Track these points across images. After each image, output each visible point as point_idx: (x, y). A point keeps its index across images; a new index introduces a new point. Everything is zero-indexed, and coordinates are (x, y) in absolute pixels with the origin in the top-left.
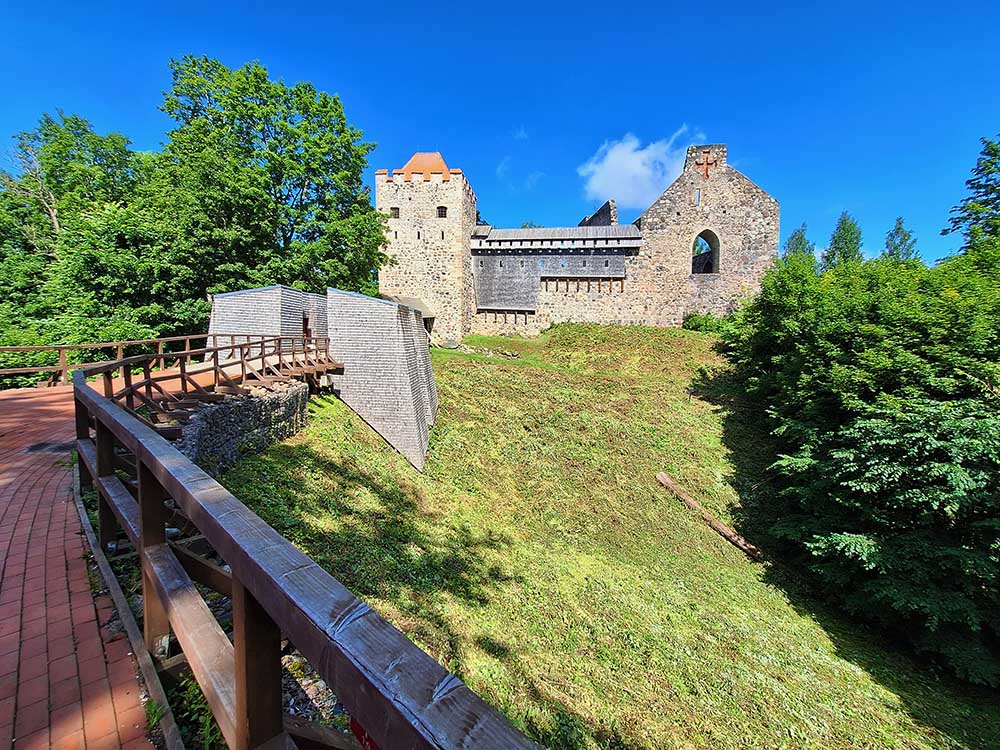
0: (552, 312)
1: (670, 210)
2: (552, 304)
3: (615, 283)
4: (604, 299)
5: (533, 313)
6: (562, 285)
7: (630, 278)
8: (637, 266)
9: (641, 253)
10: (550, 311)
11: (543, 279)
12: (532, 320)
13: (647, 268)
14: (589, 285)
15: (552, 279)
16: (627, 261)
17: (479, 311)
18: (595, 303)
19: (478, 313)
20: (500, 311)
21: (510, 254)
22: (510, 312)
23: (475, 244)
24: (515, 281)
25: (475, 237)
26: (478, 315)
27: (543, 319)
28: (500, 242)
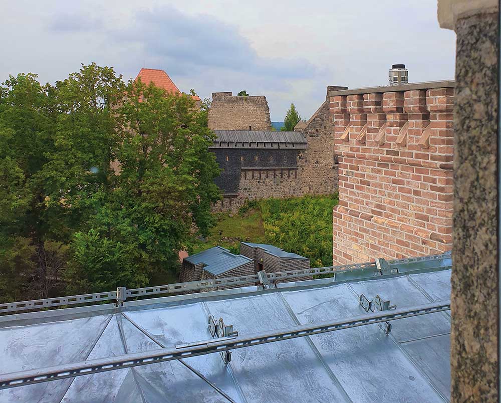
0: (249, 195)
1: (321, 125)
2: (249, 189)
3: (291, 172)
4: (284, 184)
5: (237, 196)
6: (257, 174)
7: (300, 169)
8: (304, 160)
9: (306, 152)
10: (247, 195)
11: (243, 170)
12: (235, 202)
13: (310, 162)
14: (275, 174)
15: (249, 170)
16: (298, 157)
18: (279, 187)
27: (243, 201)
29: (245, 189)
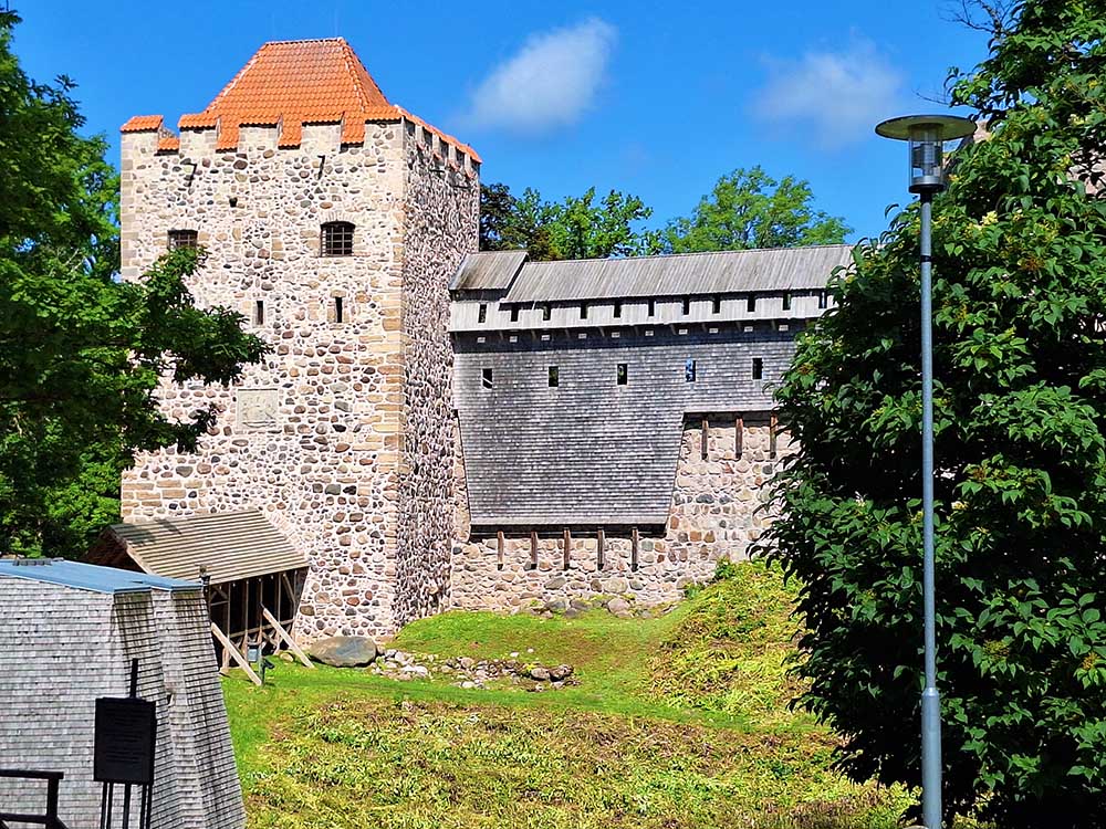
0: (722, 525)
2: (721, 501)
5: (657, 531)
6: (755, 437)
10: (715, 524)
11: (692, 420)
12: (655, 555)
15: (721, 420)
17: (479, 533)
19: (475, 539)
20: (546, 531)
21: (581, 345)
22: (581, 531)
23: (464, 317)
24: (599, 430)
25: (464, 293)
26: (475, 546)
27: (693, 550)
28: (548, 306)
29: (706, 499)
